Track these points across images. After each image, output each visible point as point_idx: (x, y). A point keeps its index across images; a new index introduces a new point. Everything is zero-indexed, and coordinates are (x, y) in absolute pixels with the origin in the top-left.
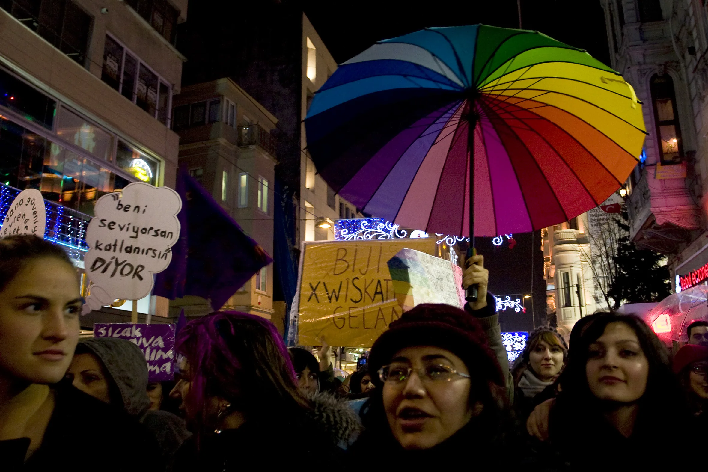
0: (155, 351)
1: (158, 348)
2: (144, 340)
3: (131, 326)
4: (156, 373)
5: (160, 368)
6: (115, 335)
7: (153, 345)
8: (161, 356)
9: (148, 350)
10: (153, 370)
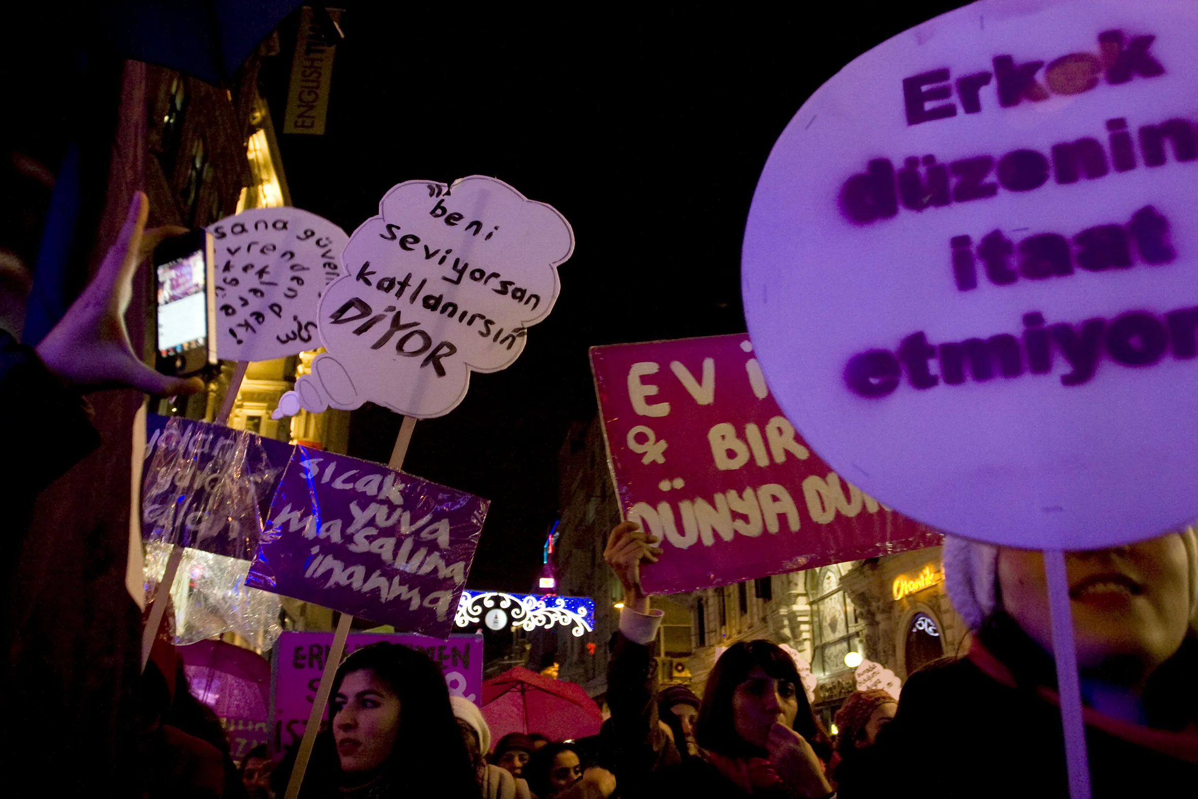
0: (423, 551)
1: (432, 546)
2: (407, 516)
3: (385, 473)
4: (411, 609)
5: (423, 598)
6: (338, 484)
7: (424, 534)
8: (435, 570)
9: (408, 545)
10: (404, 597)
